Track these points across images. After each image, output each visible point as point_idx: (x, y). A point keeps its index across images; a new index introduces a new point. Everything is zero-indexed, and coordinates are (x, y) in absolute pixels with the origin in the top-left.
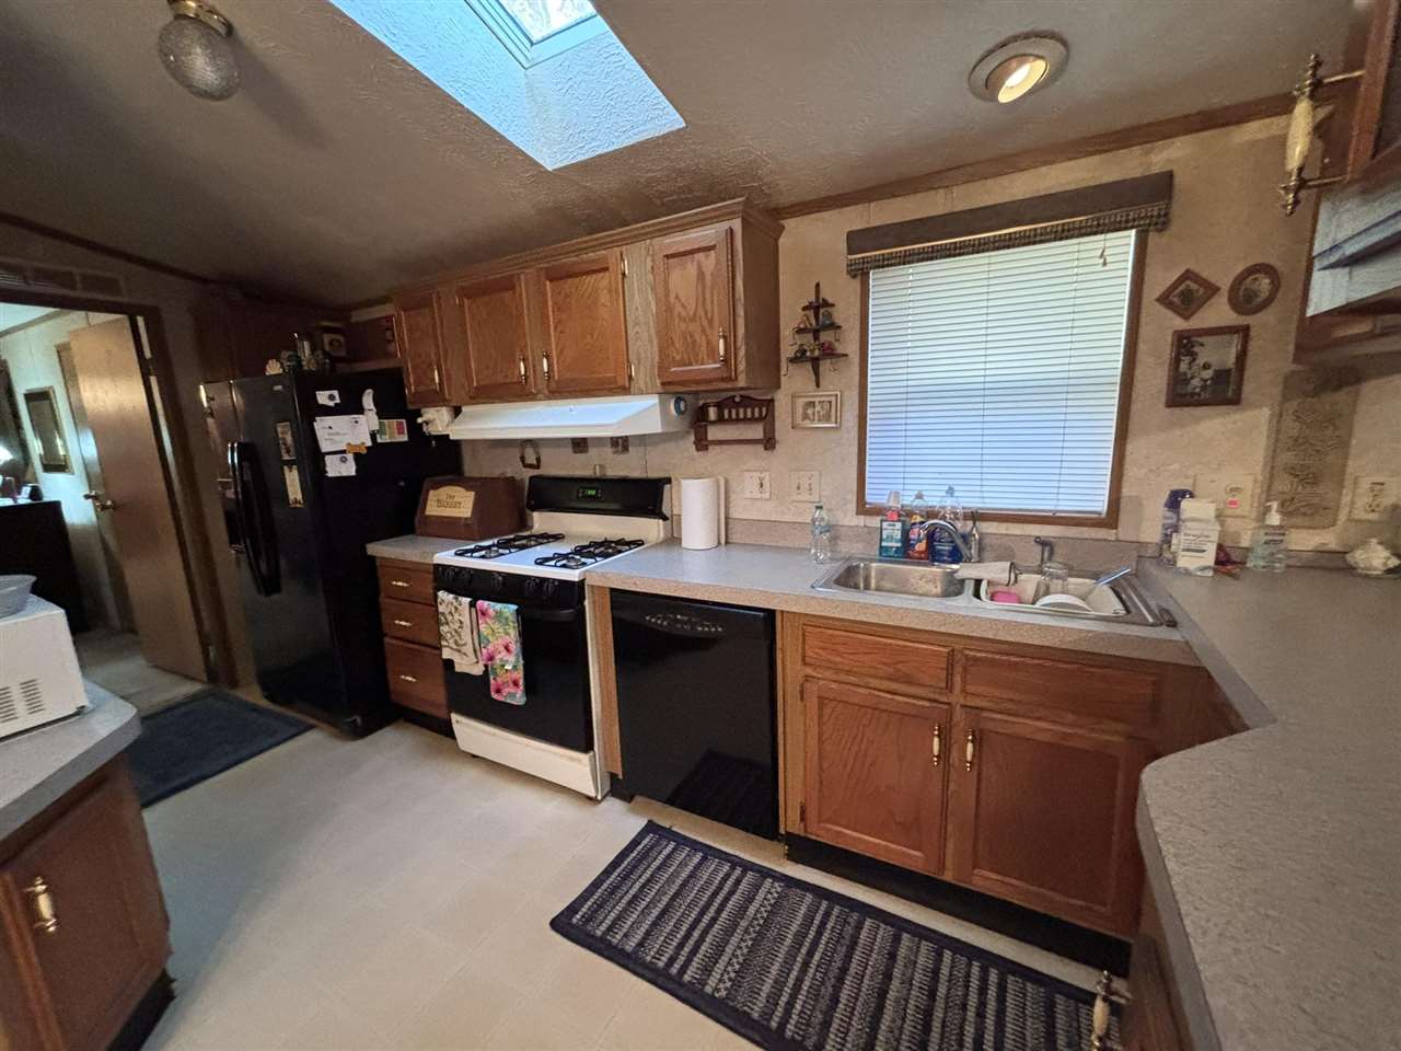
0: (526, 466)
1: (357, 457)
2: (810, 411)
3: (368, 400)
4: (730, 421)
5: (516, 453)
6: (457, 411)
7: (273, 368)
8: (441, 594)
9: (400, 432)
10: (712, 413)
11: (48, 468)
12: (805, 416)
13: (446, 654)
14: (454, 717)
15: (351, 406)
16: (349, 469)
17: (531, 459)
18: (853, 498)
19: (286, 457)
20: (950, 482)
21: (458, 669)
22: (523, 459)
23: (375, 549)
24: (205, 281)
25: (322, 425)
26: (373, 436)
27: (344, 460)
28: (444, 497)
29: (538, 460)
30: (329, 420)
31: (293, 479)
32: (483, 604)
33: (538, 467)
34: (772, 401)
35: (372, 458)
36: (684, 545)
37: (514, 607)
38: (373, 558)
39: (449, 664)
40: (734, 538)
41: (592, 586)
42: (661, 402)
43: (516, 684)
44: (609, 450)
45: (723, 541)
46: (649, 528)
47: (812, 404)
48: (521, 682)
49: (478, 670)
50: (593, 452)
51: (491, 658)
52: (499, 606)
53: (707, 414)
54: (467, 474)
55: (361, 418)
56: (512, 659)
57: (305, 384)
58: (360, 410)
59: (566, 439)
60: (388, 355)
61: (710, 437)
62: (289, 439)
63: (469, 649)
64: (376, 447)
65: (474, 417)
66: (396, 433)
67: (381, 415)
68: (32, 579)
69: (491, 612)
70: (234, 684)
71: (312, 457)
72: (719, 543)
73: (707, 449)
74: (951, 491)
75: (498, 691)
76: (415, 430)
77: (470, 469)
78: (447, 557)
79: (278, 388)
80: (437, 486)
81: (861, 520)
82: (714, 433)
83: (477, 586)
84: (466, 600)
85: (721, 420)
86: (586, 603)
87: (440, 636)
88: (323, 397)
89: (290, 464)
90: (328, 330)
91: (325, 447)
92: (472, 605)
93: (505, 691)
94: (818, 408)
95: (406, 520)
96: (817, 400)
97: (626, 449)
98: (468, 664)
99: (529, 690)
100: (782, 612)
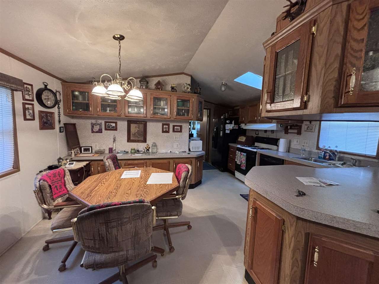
0: (256, 134)
1: (230, 130)
2: (308, 128)
3: (233, 122)
4: (293, 129)
5: (255, 132)
6: (246, 124)
7: (222, 117)
8: (237, 151)
9: (237, 127)
10: (289, 127)
11: (193, 129)
12: (307, 129)
13: (236, 160)
14: (236, 171)
15: (231, 123)
16: (229, 132)
17: (257, 133)
18: (316, 146)
19: (221, 129)
20: (337, 145)
21: (237, 163)
22: (256, 133)
23: (230, 144)
24: (217, 104)
25: (226, 125)
26: (233, 127)
27: (228, 131)
28: (241, 138)
29: (258, 133)
30: (228, 125)
31: (221, 132)
32: (242, 153)
33: (258, 135)
34: (301, 126)
35: (232, 131)
36: (279, 151)
37: (246, 154)
38: (229, 145)
39: (236, 162)
40: (290, 151)
41: (258, 153)
42: (277, 125)
43: (244, 166)
44: (270, 133)
45: (288, 151)
46: (275, 147)
47: (309, 127)
48: (245, 166)
49: (239, 163)
50: (267, 133)
51: (241, 161)
52: (244, 153)
53: (288, 127)
54: (247, 135)
55: (232, 125)
56: (244, 162)
57: (226, 119)
58: (232, 124)
59: (263, 130)
60: (238, 115)
61: (289, 132)
62: (222, 127)
63: (239, 160)
64: (233, 129)
65: (248, 125)
66: (236, 127)
67: (235, 124)
68: (200, 138)
69: (243, 154)
70: (208, 162)
71: (224, 130)
72: (287, 152)
73: (288, 134)
74: (337, 147)
75: (242, 167)
76: (239, 127)
77: (247, 134)
78: (239, 146)
79: (222, 120)
80: (240, 136)
81: (317, 151)
82: (290, 131)
83: (242, 150)
84: (240, 152)
85: (291, 128)
86: (257, 155)
87: (236, 157)
88: (227, 122)
89: (221, 130)
90: (230, 111)
91: (226, 128)
92: (240, 153)
93: (243, 167)
94: (310, 128)
95: (235, 141)
96: (310, 126)
97: (273, 133)
98: (238, 163)
99: (246, 168)
100: (285, 160)
